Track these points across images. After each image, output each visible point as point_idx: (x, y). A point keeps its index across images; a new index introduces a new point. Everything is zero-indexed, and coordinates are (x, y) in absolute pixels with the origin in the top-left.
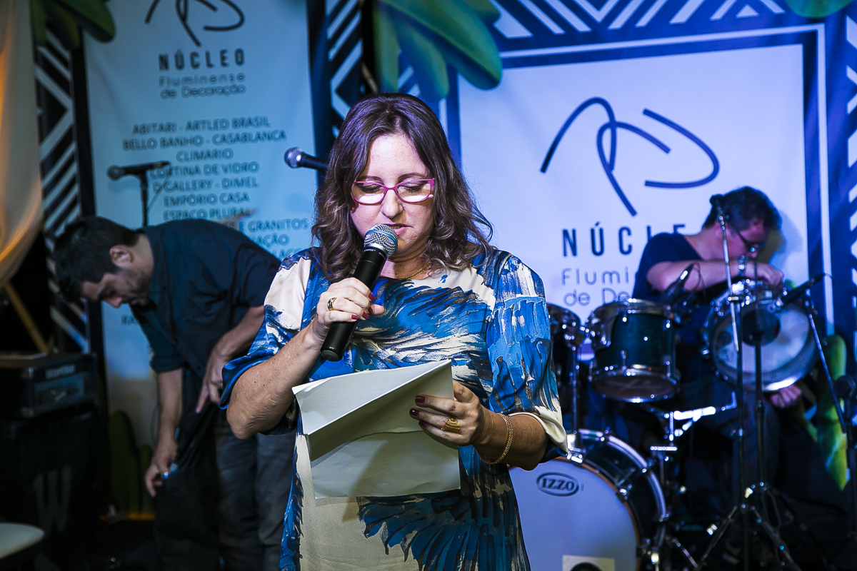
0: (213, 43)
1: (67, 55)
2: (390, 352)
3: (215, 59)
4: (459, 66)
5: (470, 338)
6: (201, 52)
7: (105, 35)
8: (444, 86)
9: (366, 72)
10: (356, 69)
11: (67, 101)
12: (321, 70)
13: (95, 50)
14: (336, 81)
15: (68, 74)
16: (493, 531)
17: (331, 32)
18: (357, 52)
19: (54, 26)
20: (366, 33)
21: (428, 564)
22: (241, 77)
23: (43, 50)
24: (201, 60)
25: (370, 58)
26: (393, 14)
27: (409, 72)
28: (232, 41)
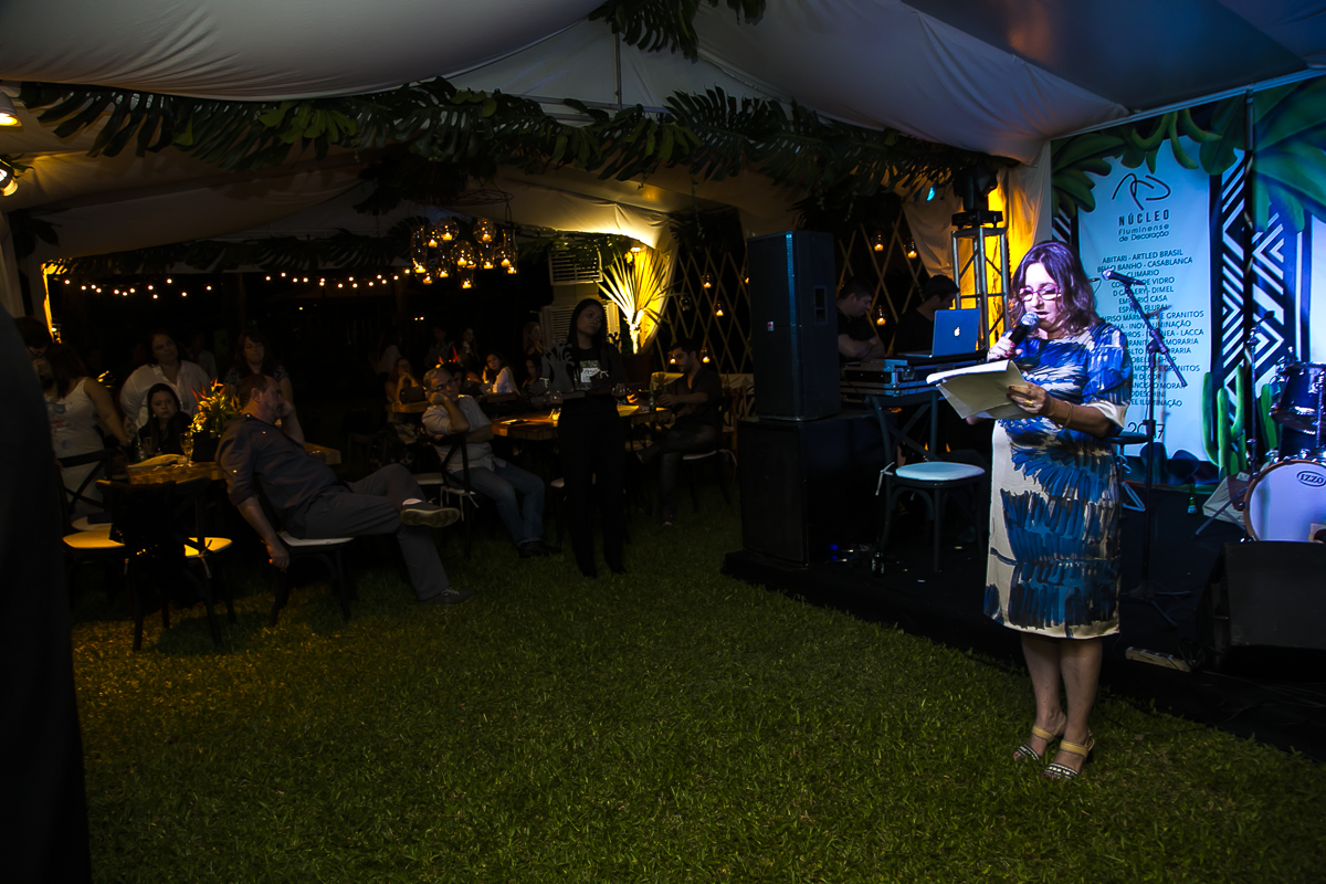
0: (1151, 208)
1: (1069, 221)
2: (1031, 376)
3: (1152, 217)
4: (1313, 210)
5: (1076, 368)
6: (1144, 213)
7: (1090, 208)
8: (1301, 224)
9: (1246, 217)
10: (1241, 215)
12: (1217, 219)
13: (1084, 217)
14: (1226, 226)
15: (1069, 232)
16: (1089, 473)
17: (1224, 195)
18: (1241, 205)
19: (1063, 206)
20: (1248, 195)
22: (1166, 227)
23: (1057, 219)
24: (1144, 218)
25: (1249, 208)
26: (1266, 179)
27: (1276, 216)
28: (1161, 206)
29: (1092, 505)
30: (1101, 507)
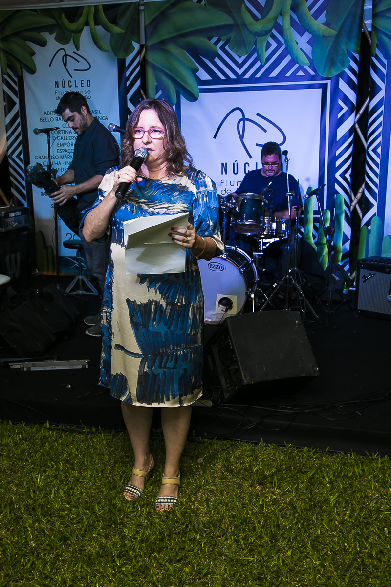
0: (77, 76)
1: (16, 79)
3: (78, 84)
4: (181, 91)
5: (185, 205)
6: (73, 80)
7: (32, 71)
8: (175, 100)
9: (142, 92)
10: (138, 90)
11: (16, 100)
12: (123, 91)
13: (28, 78)
14: (129, 96)
15: (17, 88)
16: (191, 284)
17: (127, 74)
18: (138, 83)
19: (11, 66)
20: (142, 75)
21: (165, 295)
22: (89, 92)
23: (6, 77)
24: (73, 84)
25: (144, 86)
26: (154, 67)
27: (160, 93)
28: (85, 76)
29: (193, 306)
30: (197, 307)
